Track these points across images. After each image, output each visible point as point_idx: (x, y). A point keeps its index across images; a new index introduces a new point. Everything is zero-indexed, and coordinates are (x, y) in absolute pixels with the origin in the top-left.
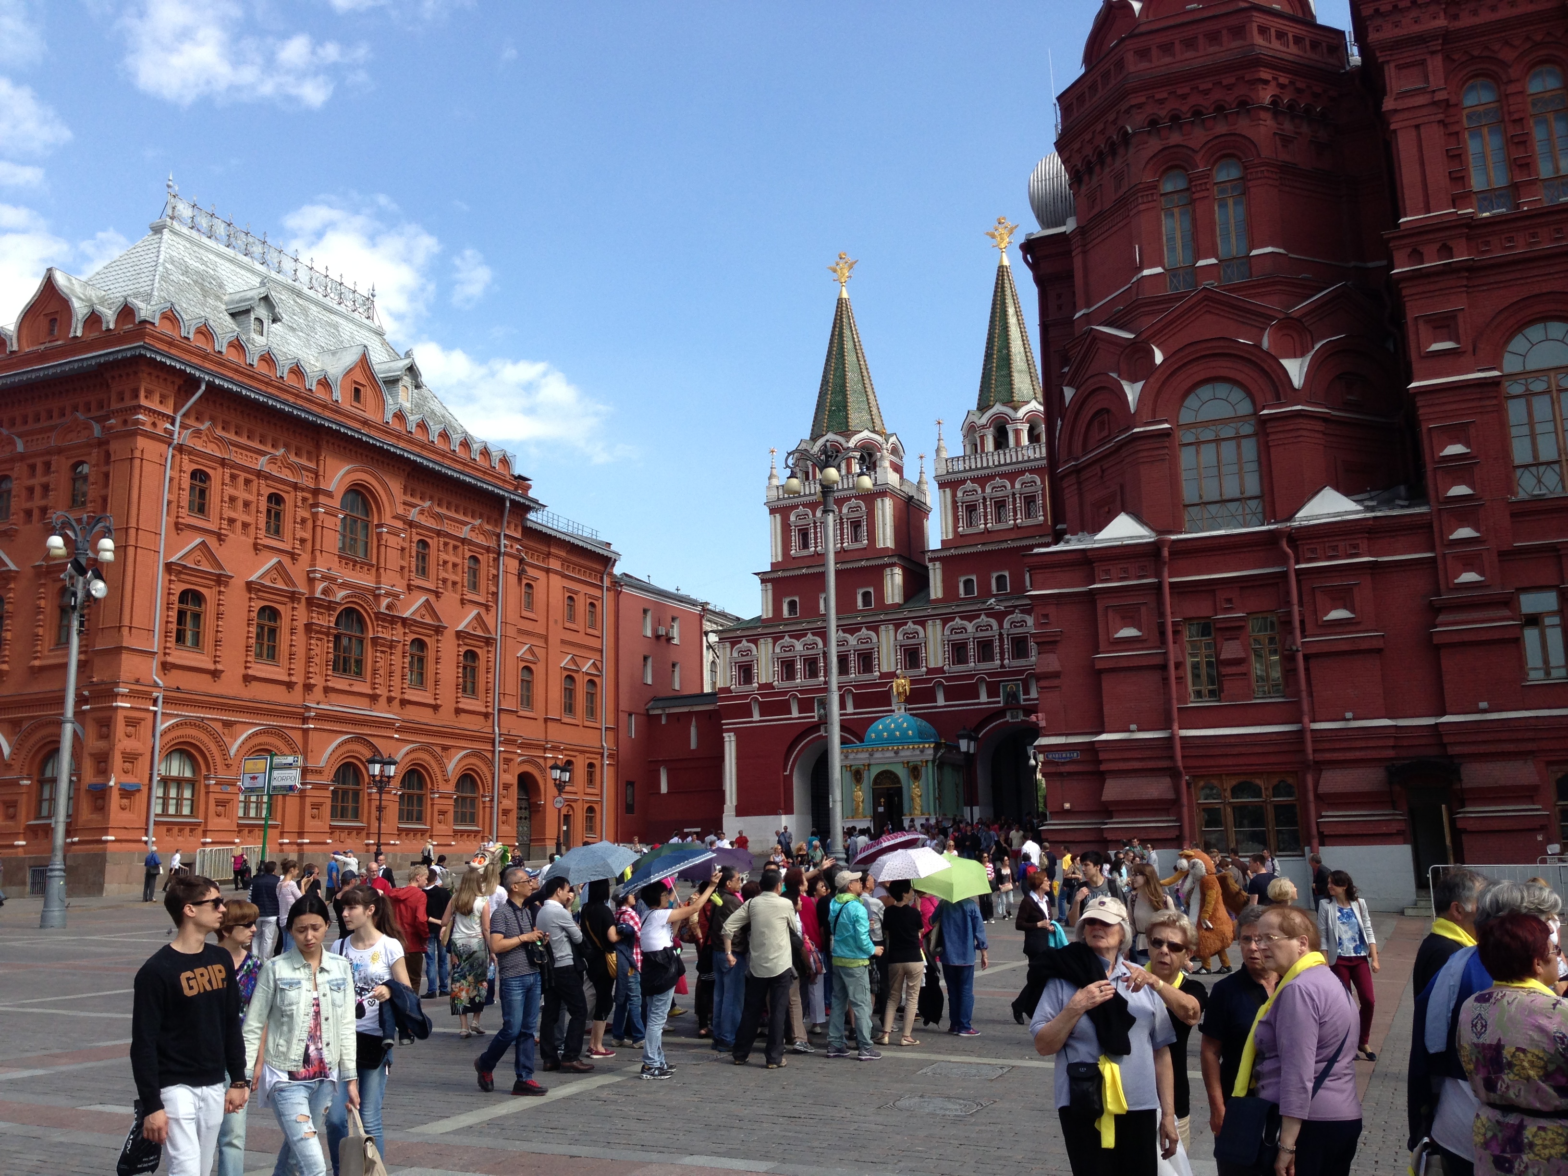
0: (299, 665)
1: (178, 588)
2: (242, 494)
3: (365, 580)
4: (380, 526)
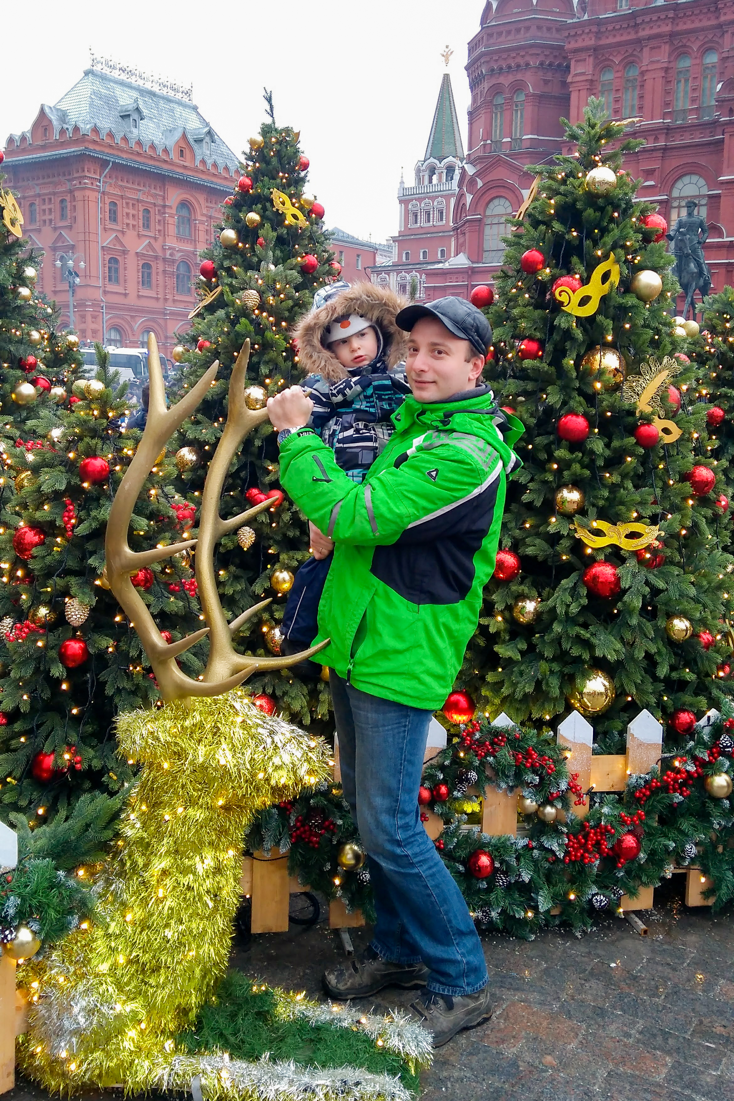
0: (161, 290)
1: (107, 257)
2: (132, 212)
3: (189, 248)
4: (196, 220)
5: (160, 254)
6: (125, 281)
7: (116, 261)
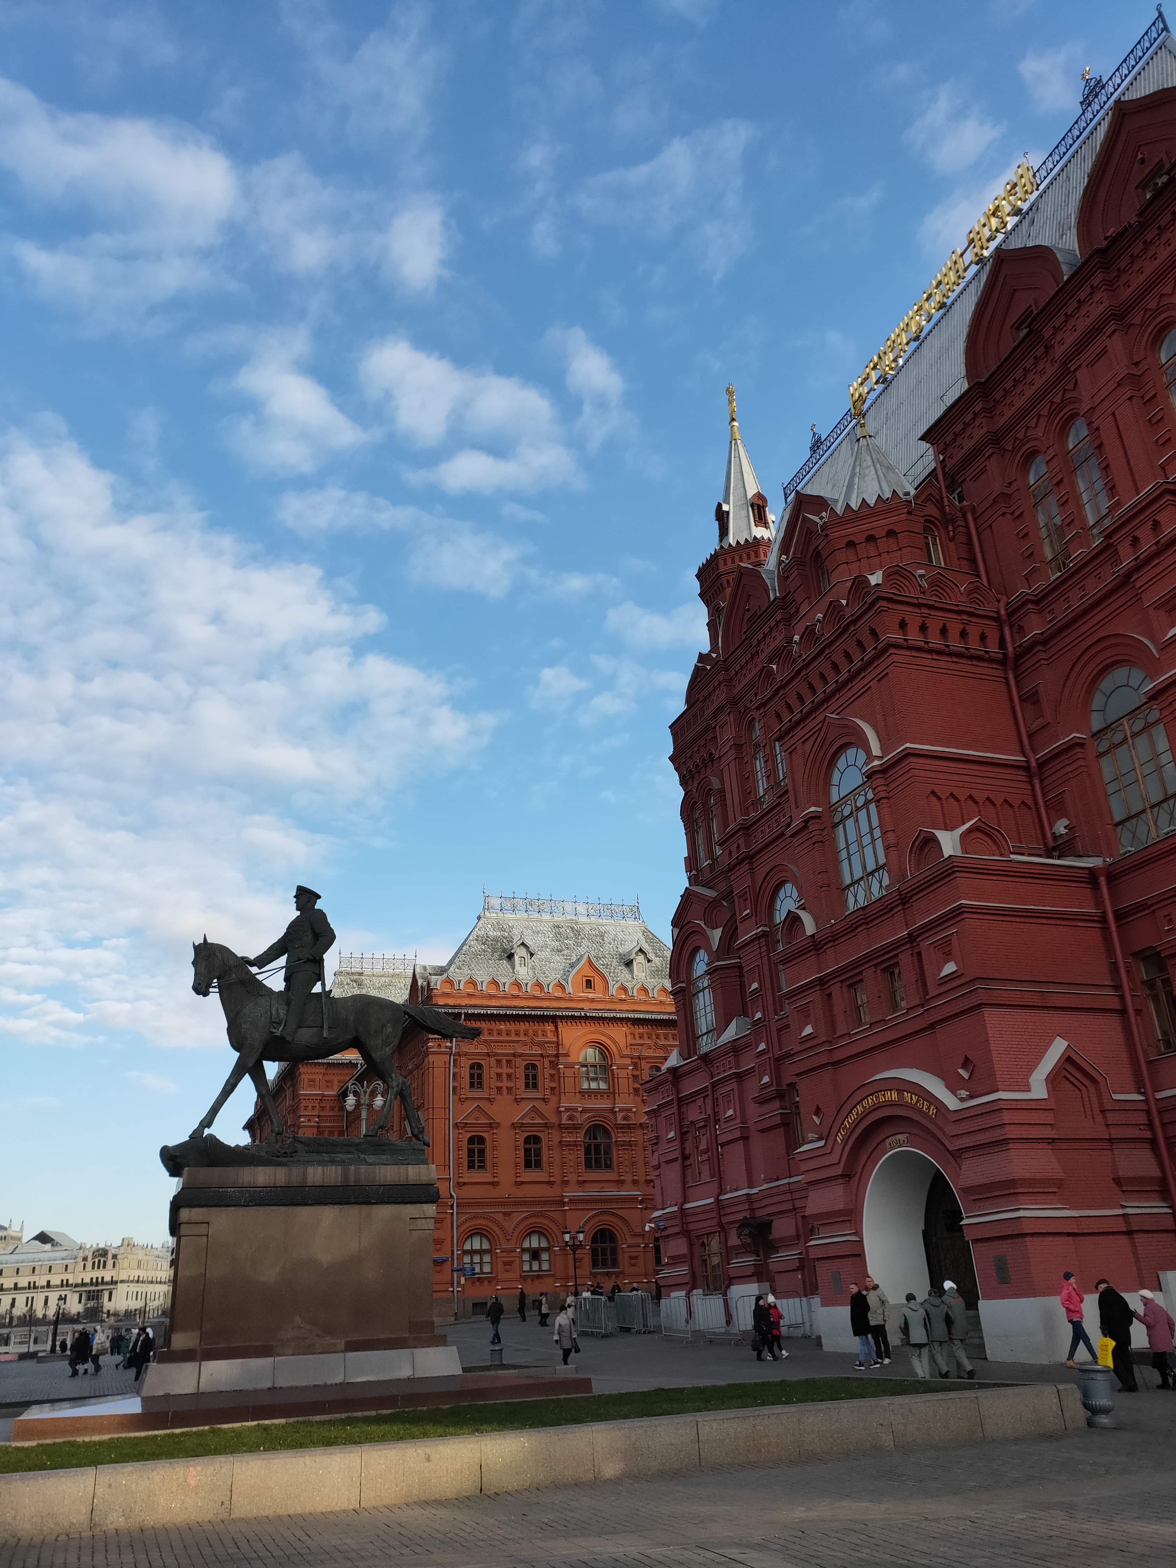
0: (556, 1169)
1: (465, 1136)
2: (505, 1071)
3: (603, 1104)
5: (553, 1119)
6: (495, 1165)
7: (481, 1140)
